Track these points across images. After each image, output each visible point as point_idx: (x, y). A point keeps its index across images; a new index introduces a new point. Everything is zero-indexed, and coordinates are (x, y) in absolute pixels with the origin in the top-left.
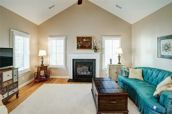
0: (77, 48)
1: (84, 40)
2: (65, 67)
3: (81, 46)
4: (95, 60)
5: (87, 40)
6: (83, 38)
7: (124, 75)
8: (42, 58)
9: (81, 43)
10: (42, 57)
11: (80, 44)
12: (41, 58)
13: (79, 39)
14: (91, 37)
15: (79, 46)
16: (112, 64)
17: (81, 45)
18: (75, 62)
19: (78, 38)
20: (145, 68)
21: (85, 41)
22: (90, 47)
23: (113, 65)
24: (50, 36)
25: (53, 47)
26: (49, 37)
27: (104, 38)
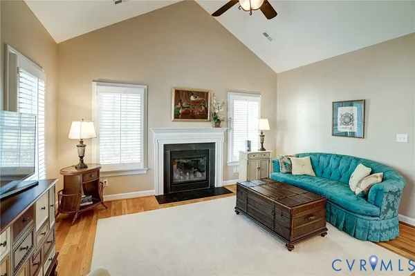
0: (175, 118)
1: (192, 98)
2: (145, 167)
3: (183, 114)
4: (212, 145)
5: (198, 99)
6: (190, 93)
7: (284, 170)
8: (82, 144)
9: (184, 104)
10: (82, 142)
11: (183, 108)
12: (79, 144)
13: (180, 95)
14: (207, 93)
15: (180, 112)
16: (252, 151)
17: (183, 110)
18: (169, 152)
19: (177, 92)
20: (315, 154)
21: (194, 102)
22: (203, 116)
23: (254, 154)
24: (100, 82)
25: (103, 112)
26: (95, 83)
27: (231, 96)
